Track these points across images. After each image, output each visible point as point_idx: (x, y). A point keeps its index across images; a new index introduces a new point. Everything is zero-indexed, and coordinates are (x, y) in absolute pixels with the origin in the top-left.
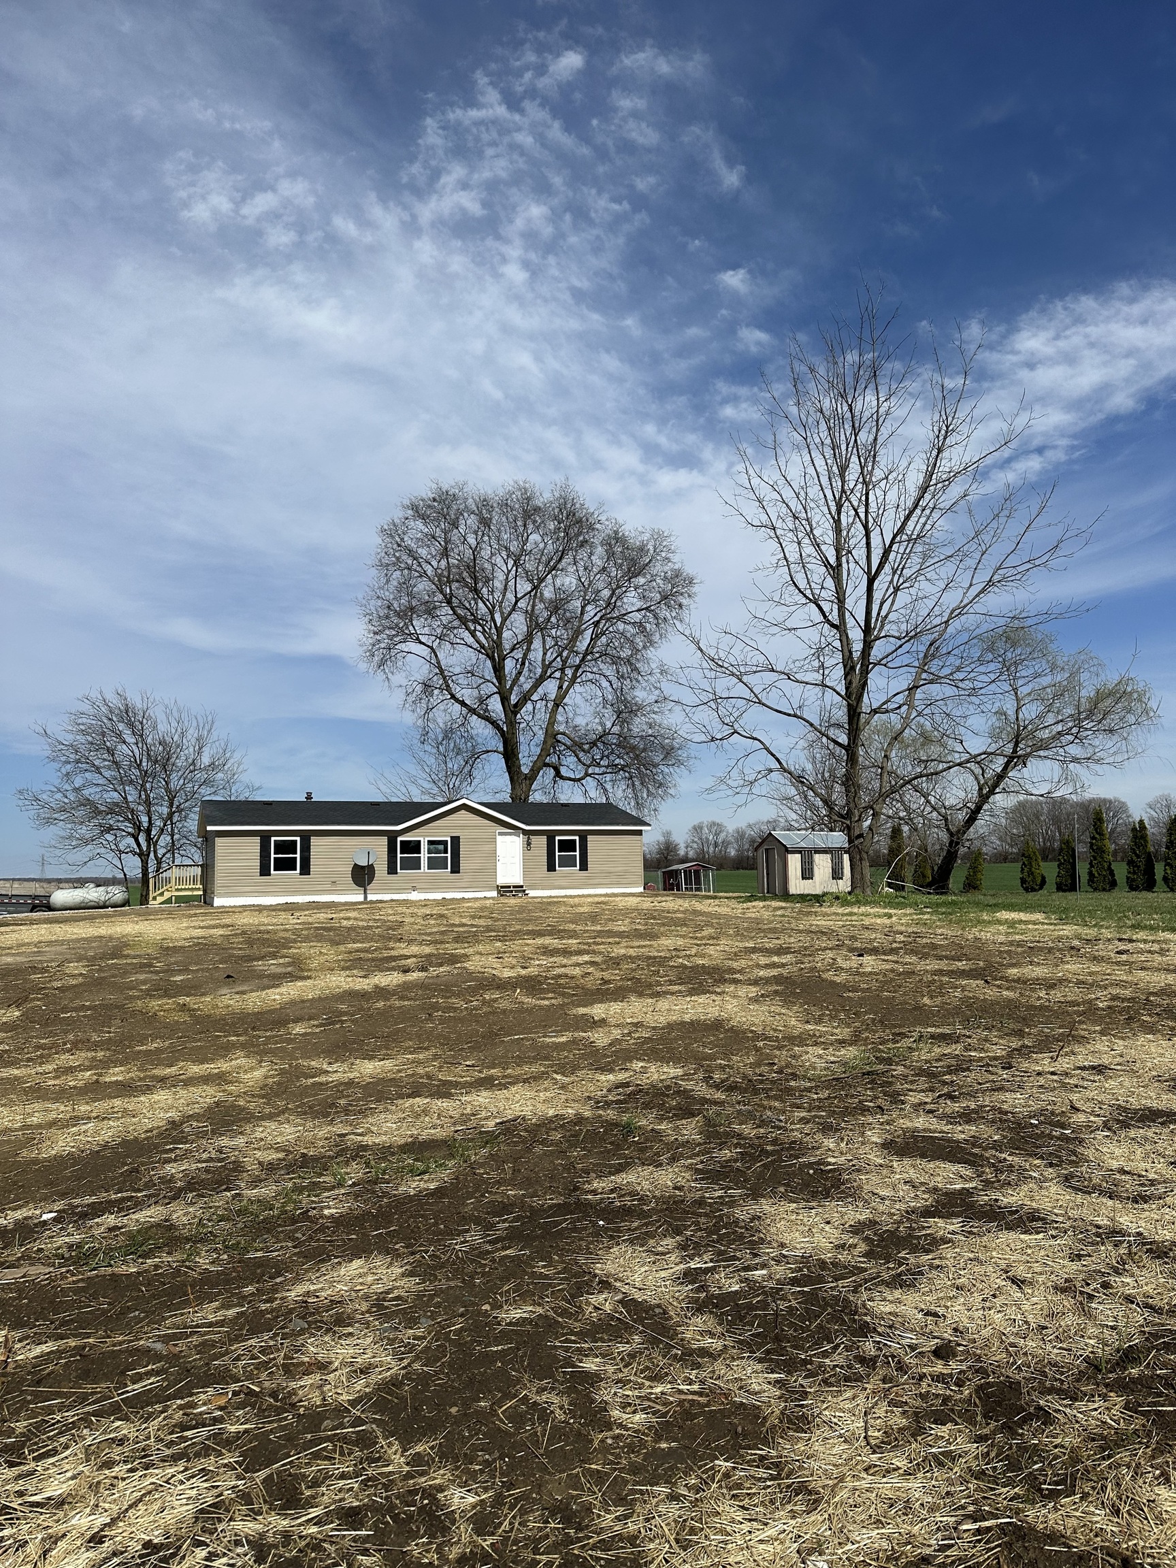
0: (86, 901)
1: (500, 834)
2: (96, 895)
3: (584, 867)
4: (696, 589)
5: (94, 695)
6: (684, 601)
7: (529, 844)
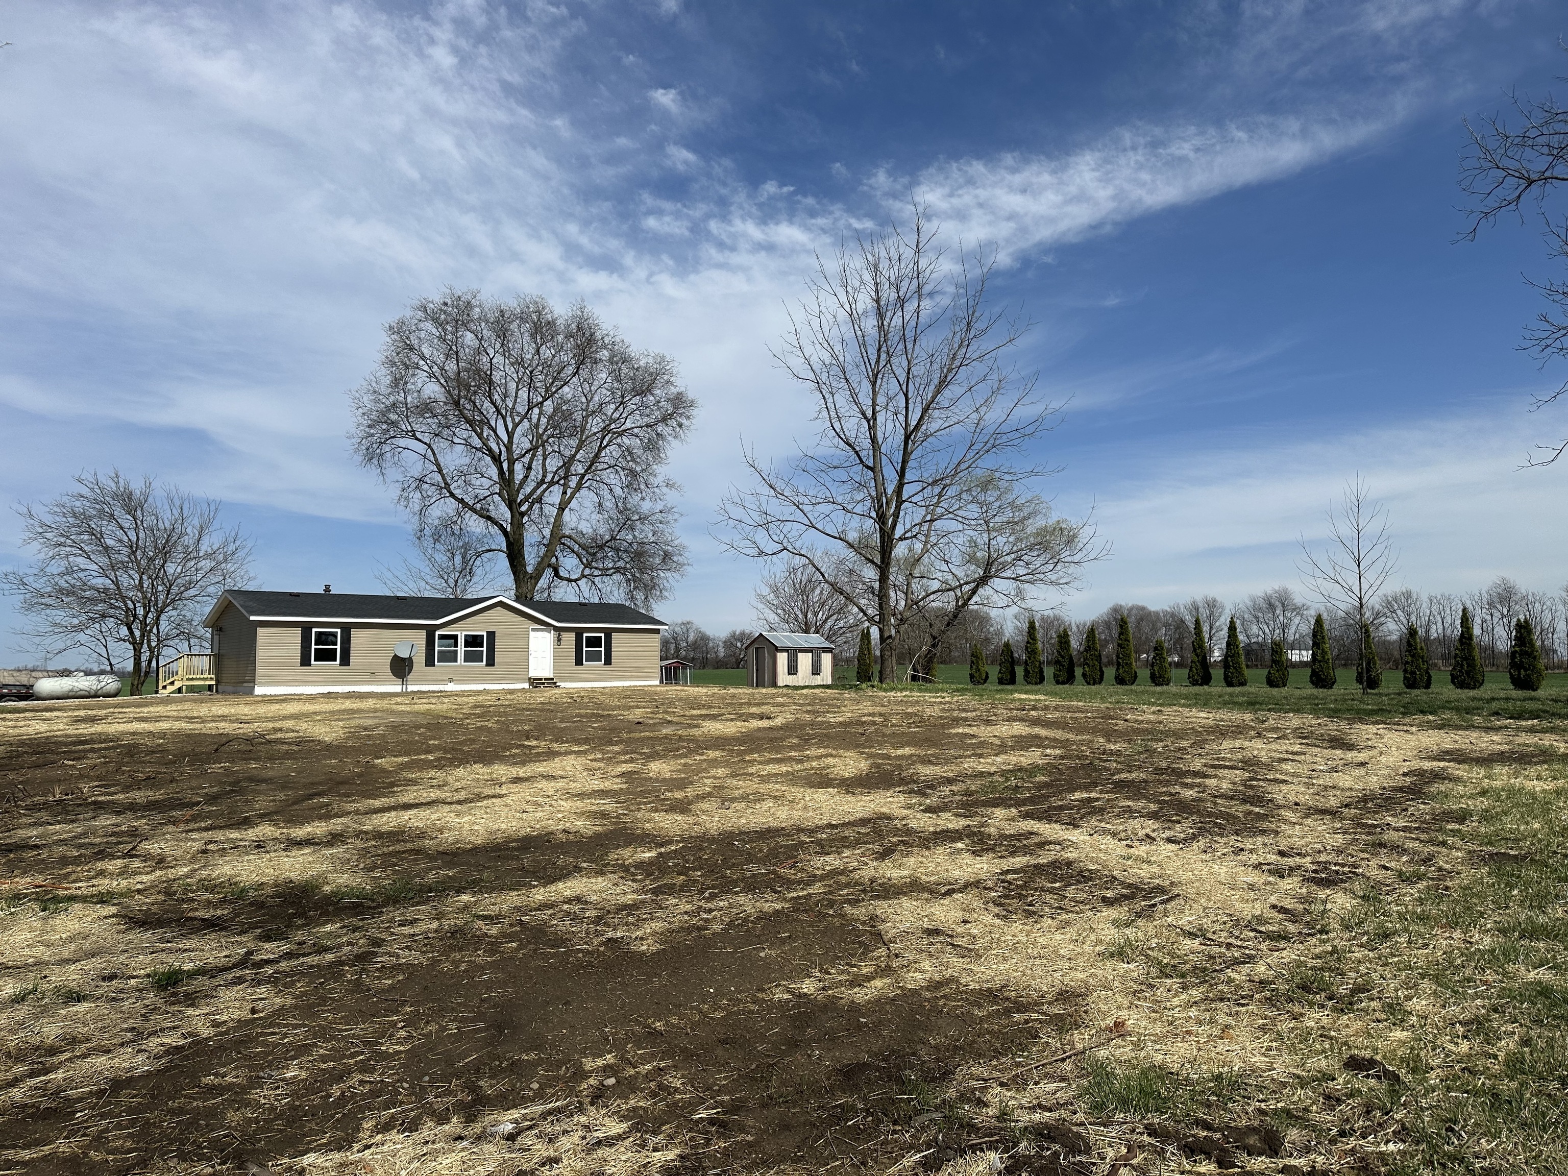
0: (76, 689)
1: (533, 630)
2: (87, 683)
3: (608, 661)
4: (694, 412)
5: (88, 476)
6: (684, 421)
7: (559, 640)
